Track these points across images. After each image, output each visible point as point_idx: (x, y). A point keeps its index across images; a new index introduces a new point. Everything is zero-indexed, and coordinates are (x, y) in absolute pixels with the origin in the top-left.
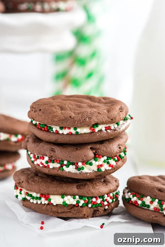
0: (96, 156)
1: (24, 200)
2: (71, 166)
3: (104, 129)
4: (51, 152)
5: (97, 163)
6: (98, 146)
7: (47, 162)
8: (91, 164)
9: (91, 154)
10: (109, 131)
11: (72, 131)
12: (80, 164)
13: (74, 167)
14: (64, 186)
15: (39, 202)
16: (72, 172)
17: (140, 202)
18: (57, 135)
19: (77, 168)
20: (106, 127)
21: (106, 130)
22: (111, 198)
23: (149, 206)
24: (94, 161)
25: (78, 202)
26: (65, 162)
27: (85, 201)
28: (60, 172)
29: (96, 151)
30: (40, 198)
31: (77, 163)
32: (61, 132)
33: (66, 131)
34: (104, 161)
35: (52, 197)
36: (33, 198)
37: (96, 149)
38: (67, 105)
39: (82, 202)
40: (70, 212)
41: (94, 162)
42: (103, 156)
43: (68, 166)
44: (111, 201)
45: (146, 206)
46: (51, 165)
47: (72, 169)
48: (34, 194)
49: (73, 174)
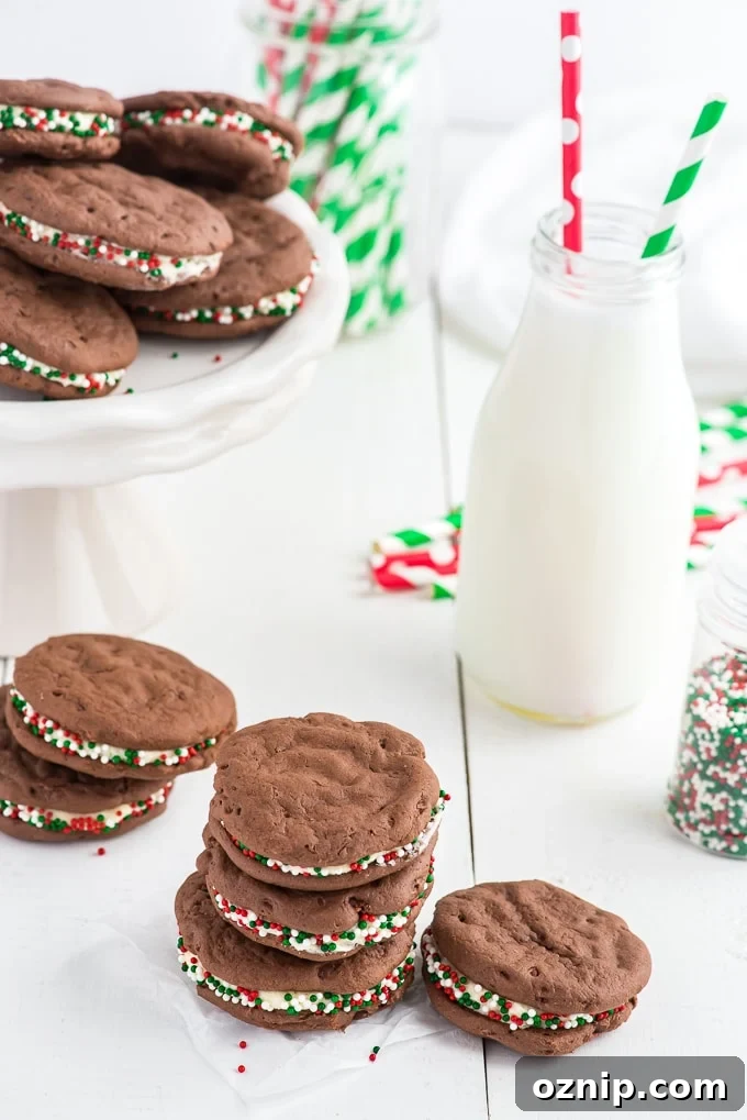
0: (363, 918)
1: (202, 985)
2: (306, 941)
3: (381, 861)
4: (263, 908)
5: (365, 933)
6: (367, 894)
7: (254, 924)
8: (351, 936)
9: (351, 914)
10: (392, 863)
11: (311, 871)
12: (327, 939)
13: (314, 941)
14: (290, 974)
15: (235, 1000)
16: (308, 951)
17: (458, 994)
18: (277, 875)
19: (320, 943)
20: (384, 856)
21: (386, 862)
22: (394, 980)
23: (478, 1006)
24: (359, 930)
25: (321, 1006)
26: (295, 933)
27: (336, 1003)
28: (282, 947)
29: (363, 908)
30: (237, 994)
31: (321, 936)
32: (285, 869)
33: (296, 870)
34: (382, 926)
35: (263, 995)
36: (222, 989)
37: (362, 901)
38: (299, 800)
39: (330, 1007)
40: (304, 1023)
41: (357, 932)
42: (378, 915)
43: (300, 940)
44: (394, 987)
45: (472, 1003)
46: (263, 932)
47: (309, 946)
48: (225, 984)
49: (311, 954)
